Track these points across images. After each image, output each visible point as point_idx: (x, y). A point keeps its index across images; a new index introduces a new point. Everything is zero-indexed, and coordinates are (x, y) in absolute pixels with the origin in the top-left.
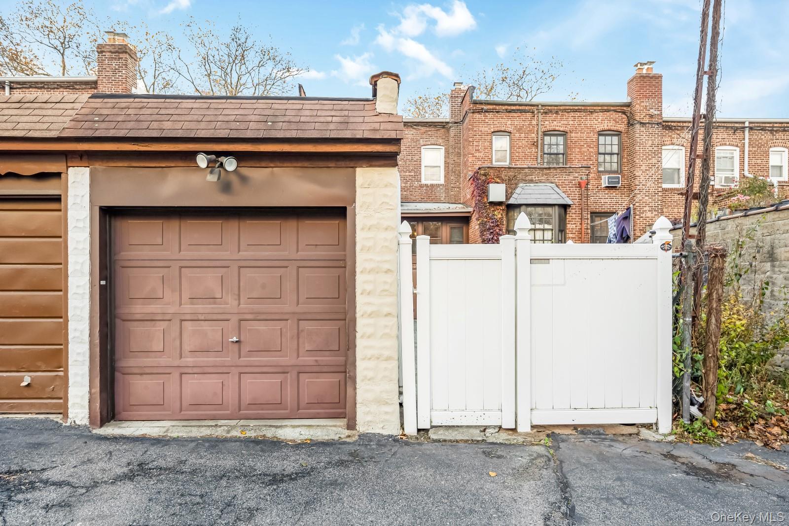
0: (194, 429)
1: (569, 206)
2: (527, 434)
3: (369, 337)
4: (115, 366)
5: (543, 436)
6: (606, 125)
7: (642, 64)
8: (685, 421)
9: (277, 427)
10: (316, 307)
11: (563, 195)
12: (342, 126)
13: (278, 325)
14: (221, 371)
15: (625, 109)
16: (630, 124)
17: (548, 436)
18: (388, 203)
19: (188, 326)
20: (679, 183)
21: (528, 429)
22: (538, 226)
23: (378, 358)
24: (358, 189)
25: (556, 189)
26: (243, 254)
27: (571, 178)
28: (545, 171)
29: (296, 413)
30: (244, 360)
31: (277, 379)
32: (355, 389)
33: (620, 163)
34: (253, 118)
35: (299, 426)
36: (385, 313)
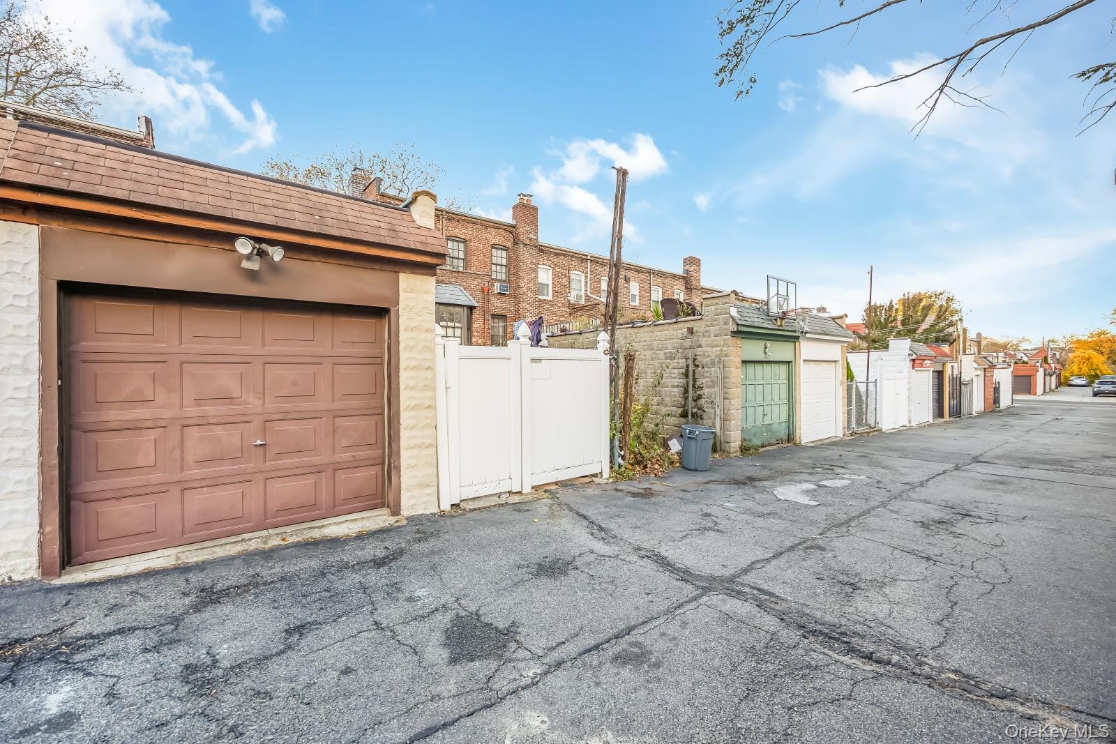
0: (217, 549)
1: (475, 307)
2: (530, 494)
3: (412, 428)
4: (71, 492)
5: (541, 493)
6: (497, 240)
7: (524, 195)
8: (616, 467)
9: (318, 527)
10: (354, 403)
11: (470, 297)
12: (392, 234)
13: (311, 424)
14: (243, 479)
15: (511, 229)
16: (516, 243)
17: (545, 491)
18: (428, 308)
19: (194, 433)
20: (548, 296)
21: (530, 490)
22: (450, 324)
23: (420, 447)
24: (401, 293)
25: (464, 291)
26: (269, 349)
27: (476, 283)
28: (454, 274)
29: (335, 510)
30: (270, 464)
31: (311, 479)
32: (400, 477)
33: (508, 274)
34: (296, 208)
35: (343, 522)
36: (426, 406)
